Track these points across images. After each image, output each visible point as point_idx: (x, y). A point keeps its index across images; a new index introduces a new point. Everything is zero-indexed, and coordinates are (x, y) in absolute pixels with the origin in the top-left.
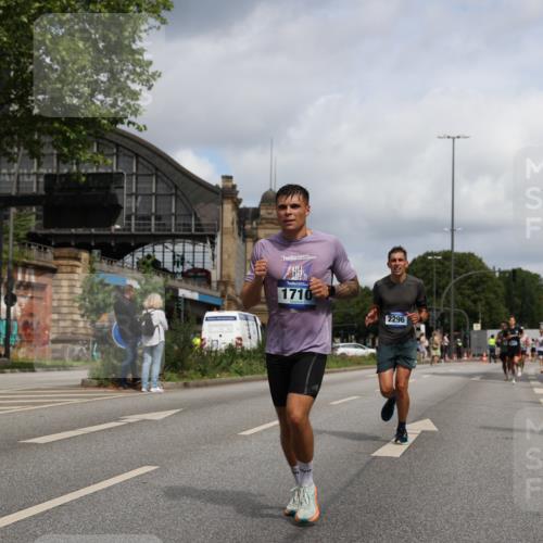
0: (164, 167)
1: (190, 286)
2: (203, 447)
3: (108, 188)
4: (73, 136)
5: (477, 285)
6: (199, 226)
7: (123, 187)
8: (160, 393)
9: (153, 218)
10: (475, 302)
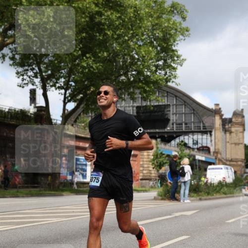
0: (188, 101)
1: (201, 154)
2: (210, 228)
3: (164, 111)
4: (148, 89)
6: (204, 126)
7: (170, 111)
8: (189, 203)
9: (184, 124)
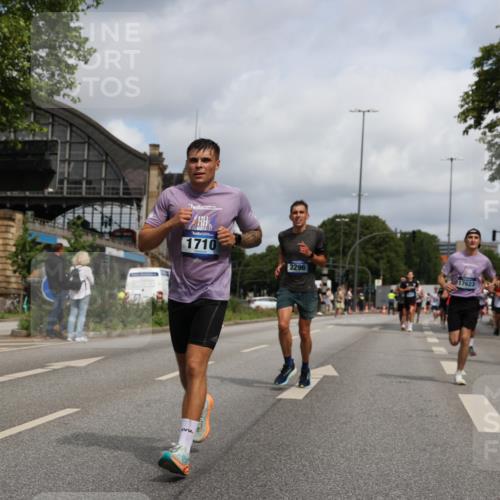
0: (96, 135)
1: (116, 245)
2: (123, 391)
3: (44, 154)
4: (11, 107)
5: (380, 245)
6: (127, 190)
7: (56, 154)
9: (84, 183)
10: (377, 260)
